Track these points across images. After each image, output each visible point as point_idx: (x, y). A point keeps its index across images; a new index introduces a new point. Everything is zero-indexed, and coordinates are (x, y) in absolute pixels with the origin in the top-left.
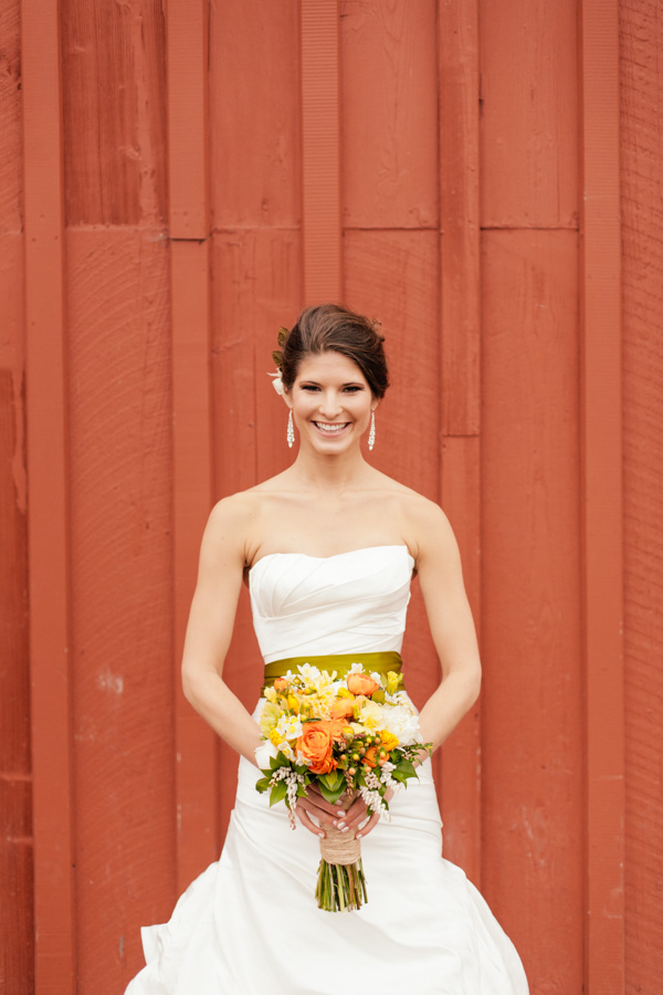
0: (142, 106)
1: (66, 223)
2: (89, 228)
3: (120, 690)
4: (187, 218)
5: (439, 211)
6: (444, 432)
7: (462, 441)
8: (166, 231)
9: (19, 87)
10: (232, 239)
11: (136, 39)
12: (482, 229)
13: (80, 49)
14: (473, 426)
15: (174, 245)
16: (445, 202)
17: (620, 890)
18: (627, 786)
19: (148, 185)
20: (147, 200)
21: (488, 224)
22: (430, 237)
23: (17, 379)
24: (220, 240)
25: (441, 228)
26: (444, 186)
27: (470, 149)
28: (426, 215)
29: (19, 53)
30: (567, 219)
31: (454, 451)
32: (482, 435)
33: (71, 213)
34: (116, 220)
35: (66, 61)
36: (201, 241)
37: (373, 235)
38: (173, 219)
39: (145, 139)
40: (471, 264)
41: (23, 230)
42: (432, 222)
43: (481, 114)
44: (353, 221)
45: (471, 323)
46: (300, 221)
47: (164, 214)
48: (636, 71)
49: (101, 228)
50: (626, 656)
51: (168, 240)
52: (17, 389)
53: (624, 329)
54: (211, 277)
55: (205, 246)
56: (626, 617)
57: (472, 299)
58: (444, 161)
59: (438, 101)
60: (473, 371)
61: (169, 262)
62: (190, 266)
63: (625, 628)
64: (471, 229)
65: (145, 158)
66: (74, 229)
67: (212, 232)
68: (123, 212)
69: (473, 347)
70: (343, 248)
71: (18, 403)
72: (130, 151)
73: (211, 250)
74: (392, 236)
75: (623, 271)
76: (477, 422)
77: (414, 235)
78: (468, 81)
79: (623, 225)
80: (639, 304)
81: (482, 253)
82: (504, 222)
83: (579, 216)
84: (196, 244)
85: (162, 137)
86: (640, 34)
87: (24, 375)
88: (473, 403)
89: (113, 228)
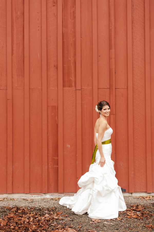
0: (73, 73)
1: (63, 87)
2: (66, 88)
3: (69, 147)
4: (78, 87)
5: (110, 86)
6: (111, 114)
7: (113, 115)
8: (76, 88)
9: (57, 70)
10: (84, 90)
11: (72, 64)
12: (115, 88)
13: (65, 65)
14: (114, 113)
15: (77, 91)
16: (111, 85)
17: (133, 172)
18: (134, 159)
19: (73, 82)
20: (73, 84)
21: (116, 88)
22: (109, 89)
24: (82, 90)
25: (110, 88)
26: (111, 83)
27: (114, 79)
28: (108, 87)
29: (57, 66)
30: (126, 87)
32: (115, 114)
33: (64, 86)
34: (69, 87)
35: (63, 67)
37: (102, 89)
38: (77, 87)
39: (73, 77)
40: (114, 93)
41: (58, 88)
42: (109, 88)
43: (115, 74)
44: (99, 87)
45: (114, 100)
46: (93, 87)
47: (75, 86)
48: (134, 69)
49: (67, 88)
50: (134, 142)
51: (76, 90)
52: (57, 108)
53: (133, 101)
54: (81, 94)
55: (81, 90)
56: (134, 137)
57: (114, 97)
58: (111, 80)
59: (110, 72)
60: (114, 106)
61: (76, 92)
62: (79, 93)
63: (133, 139)
64: (114, 89)
65: (73, 79)
66: (64, 88)
67: (81, 89)
68: (70, 86)
69: (114, 103)
70: (98, 91)
71: (57, 110)
72: (71, 78)
74: (104, 89)
75: (133, 94)
76: (115, 113)
77: (107, 89)
78: (114, 70)
79: (133, 88)
80: (135, 98)
81: (115, 91)
82: (118, 88)
83: (127, 87)
85: (75, 77)
86: (135, 64)
87: (58, 106)
89: (69, 88)
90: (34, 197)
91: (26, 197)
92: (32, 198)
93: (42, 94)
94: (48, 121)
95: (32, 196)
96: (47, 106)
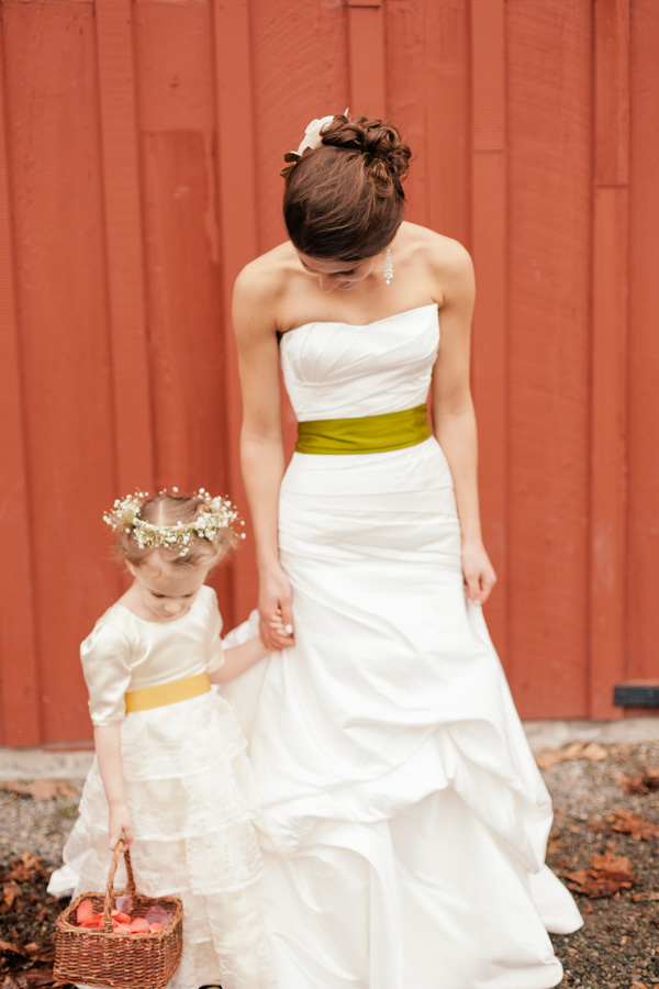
6: (597, 182)
7: (613, 191)
10: (403, 6)
14: (623, 178)
15: (353, 13)
22: (584, 2)
23: (208, 139)
24: (393, 6)
31: (606, 200)
32: (629, 186)
36: (377, 7)
40: (622, 28)
45: (622, 83)
51: (346, 7)
52: (208, 148)
54: (386, 42)
55: (380, 12)
57: (623, 60)
61: (347, 29)
62: (367, 31)
67: (385, 0)
69: (623, 105)
70: (506, 13)
71: (209, 162)
73: (385, 15)
74: (550, 2)
76: (626, 173)
81: (631, 18)
84: (372, 11)
87: (215, 135)
88: (623, 156)
90: (77, 764)
91: (16, 767)
92: (61, 773)
93: (95, 41)
94: (145, 245)
95: (63, 763)
96: (141, 135)
